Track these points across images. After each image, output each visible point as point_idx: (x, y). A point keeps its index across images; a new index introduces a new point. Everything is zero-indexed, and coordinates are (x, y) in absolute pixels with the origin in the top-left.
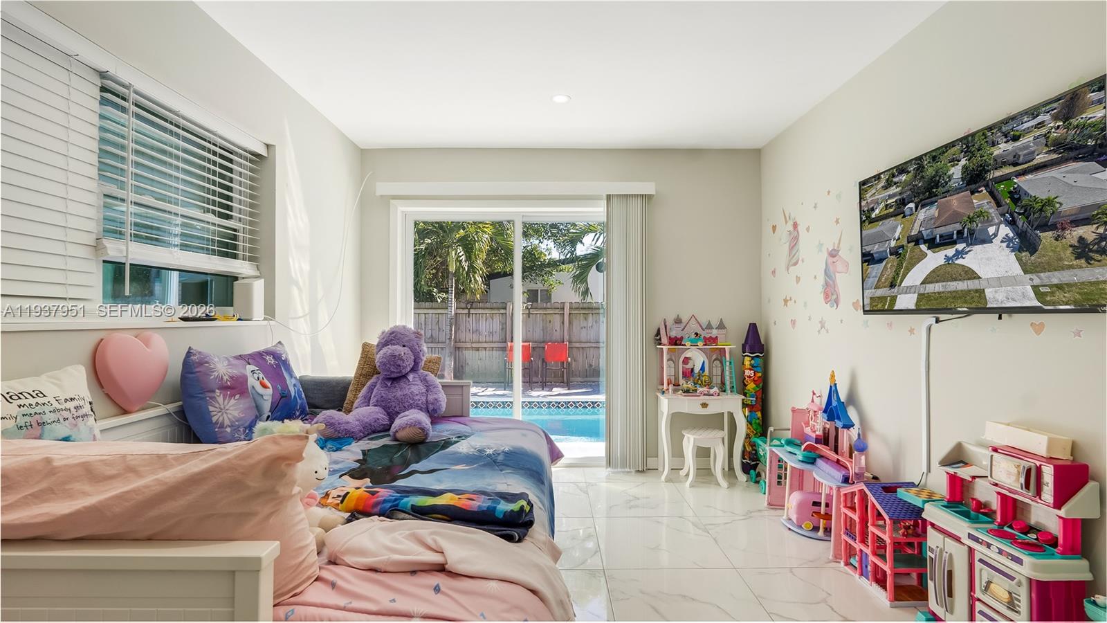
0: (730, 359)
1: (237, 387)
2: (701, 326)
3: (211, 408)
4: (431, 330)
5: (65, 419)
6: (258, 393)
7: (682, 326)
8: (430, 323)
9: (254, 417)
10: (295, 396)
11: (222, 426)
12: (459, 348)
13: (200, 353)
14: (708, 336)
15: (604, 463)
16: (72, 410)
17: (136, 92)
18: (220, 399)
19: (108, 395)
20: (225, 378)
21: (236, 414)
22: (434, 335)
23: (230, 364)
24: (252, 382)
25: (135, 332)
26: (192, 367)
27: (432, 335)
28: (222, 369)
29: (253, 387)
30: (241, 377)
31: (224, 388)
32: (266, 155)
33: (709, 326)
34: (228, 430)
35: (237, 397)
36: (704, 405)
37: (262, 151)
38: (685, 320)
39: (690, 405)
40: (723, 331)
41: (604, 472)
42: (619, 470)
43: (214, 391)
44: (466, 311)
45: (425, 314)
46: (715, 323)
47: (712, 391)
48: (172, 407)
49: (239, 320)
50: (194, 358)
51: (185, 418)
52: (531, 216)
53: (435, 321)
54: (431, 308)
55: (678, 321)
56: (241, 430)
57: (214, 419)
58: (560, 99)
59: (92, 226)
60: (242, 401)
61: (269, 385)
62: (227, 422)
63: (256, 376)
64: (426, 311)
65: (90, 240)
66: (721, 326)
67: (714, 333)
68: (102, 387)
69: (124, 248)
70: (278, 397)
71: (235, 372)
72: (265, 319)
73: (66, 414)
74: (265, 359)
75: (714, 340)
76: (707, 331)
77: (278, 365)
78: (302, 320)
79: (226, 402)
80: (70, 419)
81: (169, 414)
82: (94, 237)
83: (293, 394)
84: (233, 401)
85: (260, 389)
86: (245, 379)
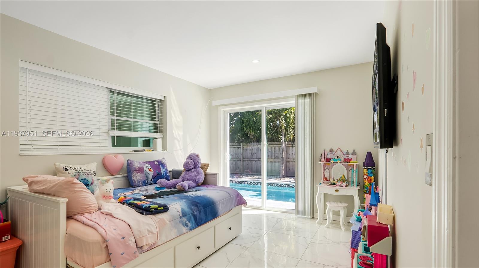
0: (356, 170)
1: (140, 170)
2: (343, 153)
3: (132, 176)
4: (277, 153)
5: (85, 175)
6: (147, 173)
7: (333, 153)
8: (276, 151)
9: (145, 179)
10: (163, 175)
11: (135, 181)
12: (288, 161)
13: (131, 160)
14: (347, 158)
15: (295, 212)
16: (88, 172)
17: (116, 90)
18: (135, 173)
19: (107, 170)
20: (137, 168)
21: (139, 178)
22: (278, 156)
23: (140, 164)
24: (146, 169)
25: (114, 155)
26: (129, 164)
27: (277, 156)
28: (136, 165)
29: (146, 171)
30: (142, 168)
31: (136, 170)
32: (164, 100)
33: (348, 153)
34: (137, 182)
35: (140, 173)
36: (337, 191)
37: (162, 98)
38: (335, 150)
39: (330, 190)
40: (356, 156)
41: (294, 216)
42: (301, 216)
43: (133, 171)
44: (291, 145)
45: (274, 147)
46: (351, 152)
47: (342, 184)
48: (125, 175)
49: (153, 151)
50: (129, 162)
51: (128, 178)
52: (268, 107)
53: (278, 150)
54: (276, 145)
55: (331, 151)
56: (140, 182)
57: (133, 179)
58: (255, 61)
59: (107, 128)
60: (141, 174)
61: (153, 171)
62: (136, 180)
63: (148, 168)
64: (274, 146)
65: (106, 131)
66: (354, 153)
67: (350, 156)
68: (105, 168)
69: (114, 132)
70: (156, 174)
71: (140, 166)
72: (162, 151)
73: (86, 173)
74: (154, 163)
75: (350, 160)
76: (346, 155)
77: (159, 165)
78: (180, 151)
79: (136, 174)
80: (87, 175)
81: (124, 177)
82: (108, 130)
83: (163, 174)
84: (138, 174)
85: (148, 171)
86: (143, 168)
